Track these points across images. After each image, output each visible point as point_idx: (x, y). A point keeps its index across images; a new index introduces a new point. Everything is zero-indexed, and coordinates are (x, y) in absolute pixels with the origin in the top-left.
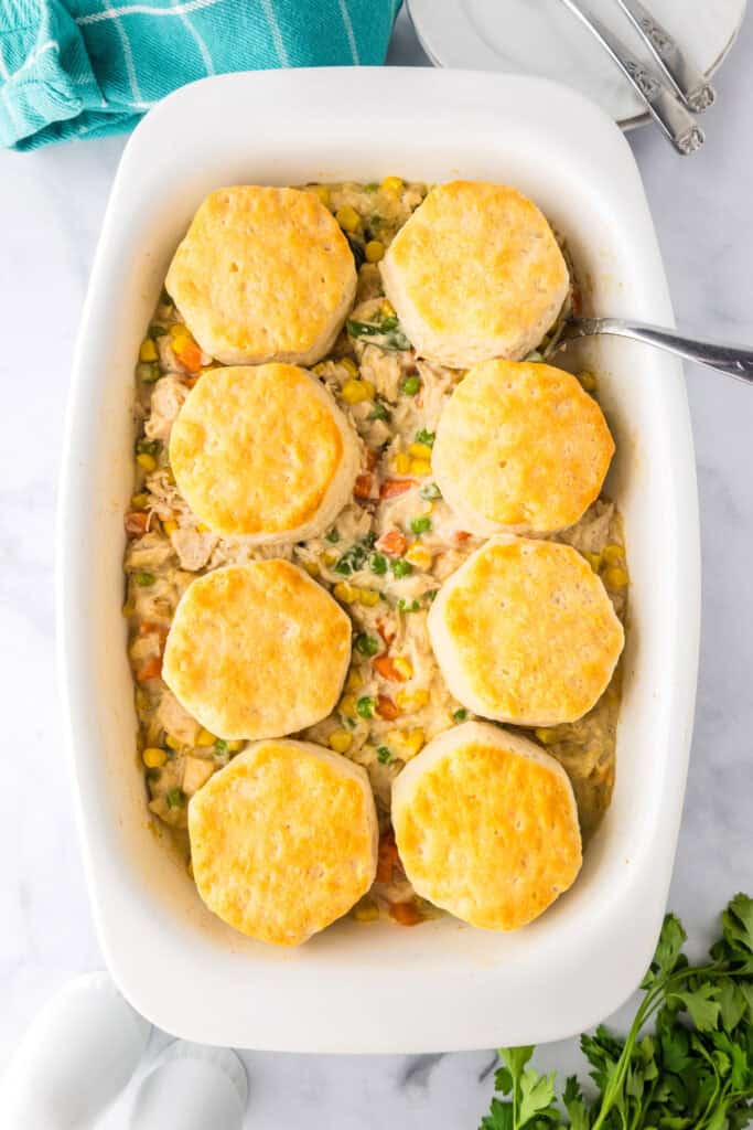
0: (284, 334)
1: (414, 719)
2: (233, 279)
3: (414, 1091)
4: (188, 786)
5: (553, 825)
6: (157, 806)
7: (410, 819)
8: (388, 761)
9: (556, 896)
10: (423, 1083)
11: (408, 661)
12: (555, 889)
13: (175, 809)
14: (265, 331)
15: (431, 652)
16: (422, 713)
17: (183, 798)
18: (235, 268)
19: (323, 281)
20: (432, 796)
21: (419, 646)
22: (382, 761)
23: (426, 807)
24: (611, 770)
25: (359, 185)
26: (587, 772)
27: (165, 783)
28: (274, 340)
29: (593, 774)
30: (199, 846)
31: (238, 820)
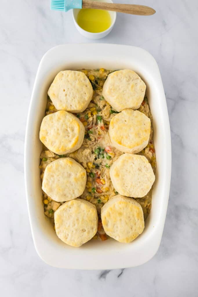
0: (76, 106)
1: (106, 193)
2: (64, 93)
3: (103, 279)
4: (54, 209)
5: (138, 220)
6: (47, 213)
7: (105, 218)
8: (100, 203)
9: (138, 235)
10: (105, 278)
11: (104, 180)
12: (138, 234)
13: (51, 214)
14: (71, 105)
15: (110, 179)
16: (108, 192)
17: (53, 212)
18: (64, 90)
19: (85, 94)
20: (111, 212)
21: (107, 177)
22: (99, 203)
23: (109, 215)
24: (150, 205)
25: (94, 70)
26: (145, 206)
27: (49, 207)
28: (73, 108)
29: (147, 206)
30: (57, 224)
31: (66, 218)
